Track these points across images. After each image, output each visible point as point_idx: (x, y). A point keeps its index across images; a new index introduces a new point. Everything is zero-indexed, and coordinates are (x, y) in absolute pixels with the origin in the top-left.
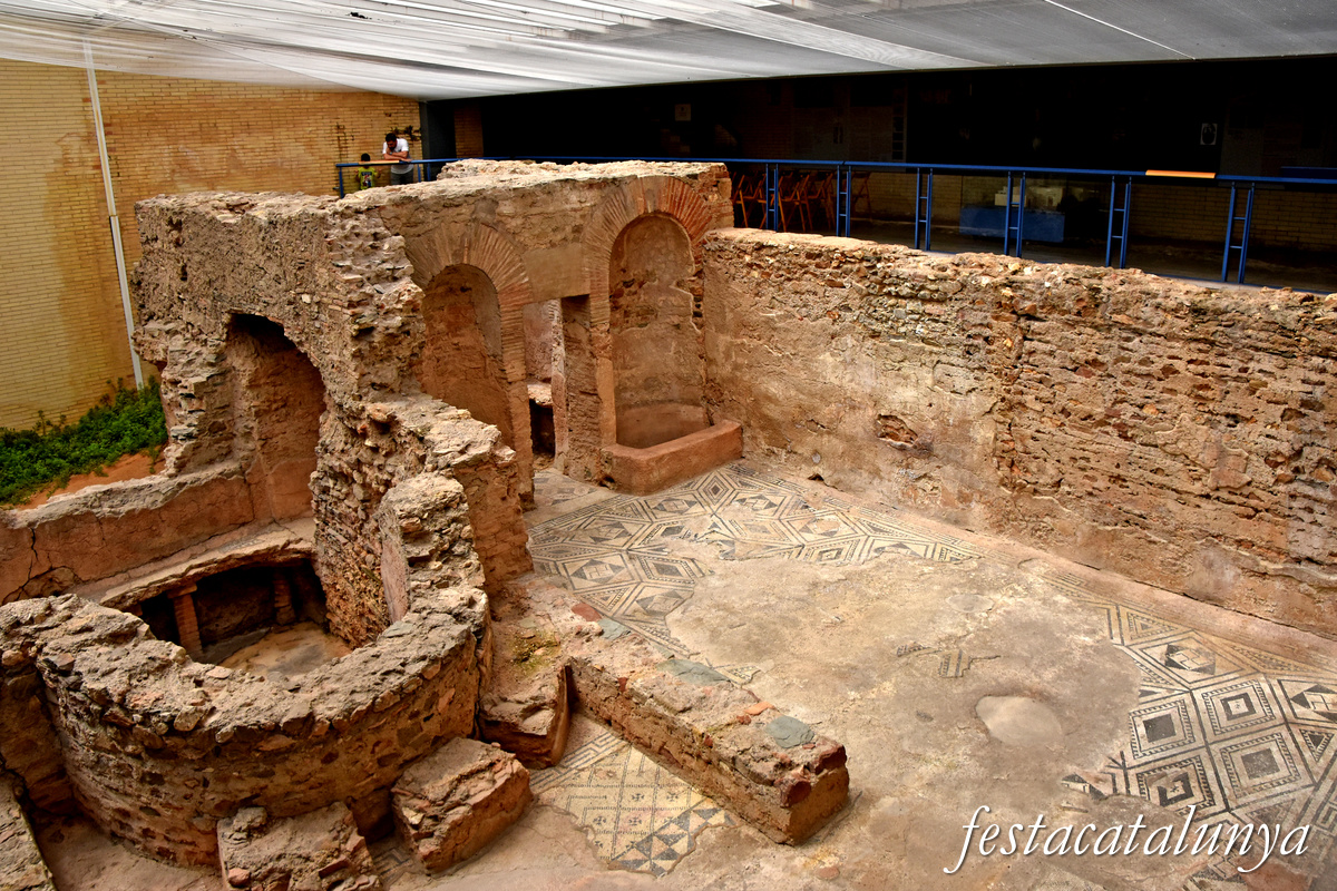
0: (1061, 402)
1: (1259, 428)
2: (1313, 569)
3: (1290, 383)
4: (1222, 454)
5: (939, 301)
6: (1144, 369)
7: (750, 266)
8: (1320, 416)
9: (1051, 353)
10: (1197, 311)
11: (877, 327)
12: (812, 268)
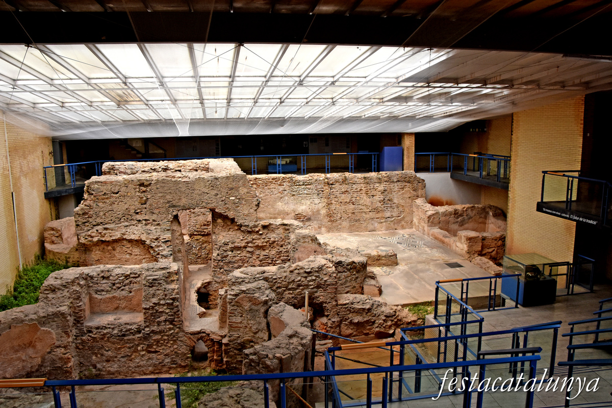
0: (340, 201)
1: (377, 196)
2: (389, 219)
3: (381, 187)
4: (372, 203)
5: (310, 185)
6: (356, 190)
8: (386, 192)
9: (337, 191)
10: (365, 178)
11: (294, 193)
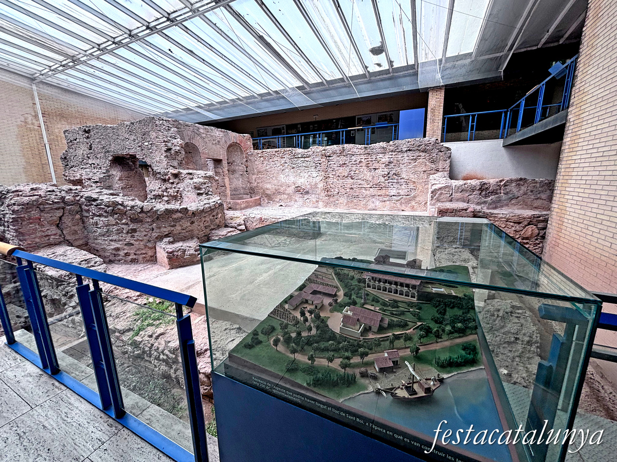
0: (337, 174)
1: (380, 170)
2: (394, 197)
3: (386, 159)
4: (373, 177)
5: (308, 157)
6: (355, 163)
7: (260, 157)
8: (392, 164)
9: (335, 164)
11: (294, 166)
12: (276, 155)
